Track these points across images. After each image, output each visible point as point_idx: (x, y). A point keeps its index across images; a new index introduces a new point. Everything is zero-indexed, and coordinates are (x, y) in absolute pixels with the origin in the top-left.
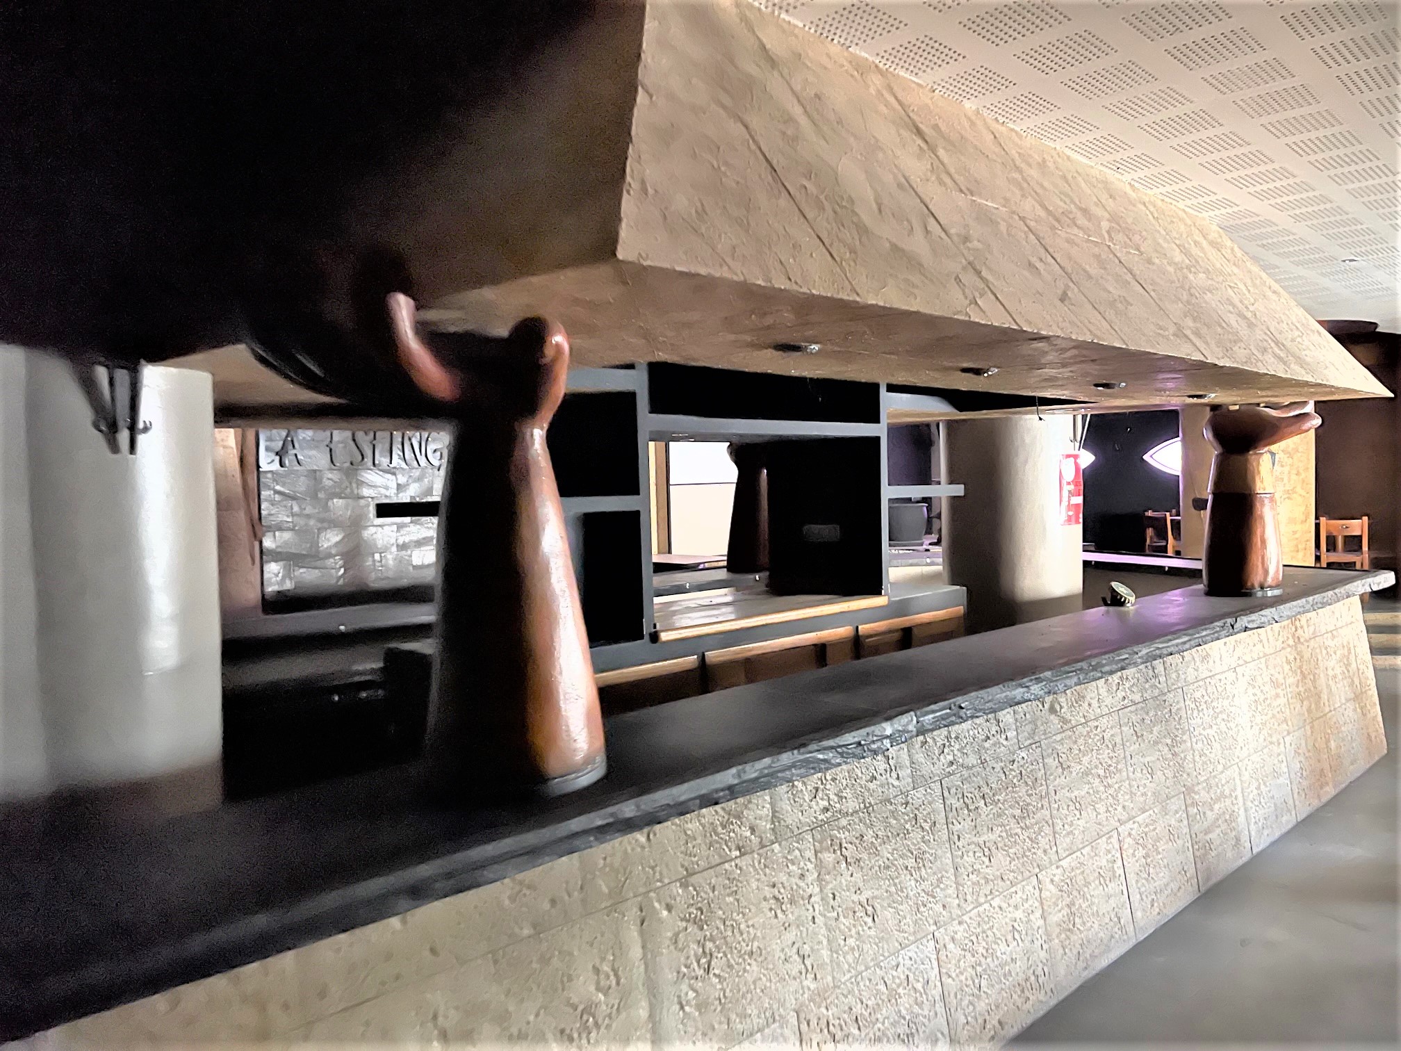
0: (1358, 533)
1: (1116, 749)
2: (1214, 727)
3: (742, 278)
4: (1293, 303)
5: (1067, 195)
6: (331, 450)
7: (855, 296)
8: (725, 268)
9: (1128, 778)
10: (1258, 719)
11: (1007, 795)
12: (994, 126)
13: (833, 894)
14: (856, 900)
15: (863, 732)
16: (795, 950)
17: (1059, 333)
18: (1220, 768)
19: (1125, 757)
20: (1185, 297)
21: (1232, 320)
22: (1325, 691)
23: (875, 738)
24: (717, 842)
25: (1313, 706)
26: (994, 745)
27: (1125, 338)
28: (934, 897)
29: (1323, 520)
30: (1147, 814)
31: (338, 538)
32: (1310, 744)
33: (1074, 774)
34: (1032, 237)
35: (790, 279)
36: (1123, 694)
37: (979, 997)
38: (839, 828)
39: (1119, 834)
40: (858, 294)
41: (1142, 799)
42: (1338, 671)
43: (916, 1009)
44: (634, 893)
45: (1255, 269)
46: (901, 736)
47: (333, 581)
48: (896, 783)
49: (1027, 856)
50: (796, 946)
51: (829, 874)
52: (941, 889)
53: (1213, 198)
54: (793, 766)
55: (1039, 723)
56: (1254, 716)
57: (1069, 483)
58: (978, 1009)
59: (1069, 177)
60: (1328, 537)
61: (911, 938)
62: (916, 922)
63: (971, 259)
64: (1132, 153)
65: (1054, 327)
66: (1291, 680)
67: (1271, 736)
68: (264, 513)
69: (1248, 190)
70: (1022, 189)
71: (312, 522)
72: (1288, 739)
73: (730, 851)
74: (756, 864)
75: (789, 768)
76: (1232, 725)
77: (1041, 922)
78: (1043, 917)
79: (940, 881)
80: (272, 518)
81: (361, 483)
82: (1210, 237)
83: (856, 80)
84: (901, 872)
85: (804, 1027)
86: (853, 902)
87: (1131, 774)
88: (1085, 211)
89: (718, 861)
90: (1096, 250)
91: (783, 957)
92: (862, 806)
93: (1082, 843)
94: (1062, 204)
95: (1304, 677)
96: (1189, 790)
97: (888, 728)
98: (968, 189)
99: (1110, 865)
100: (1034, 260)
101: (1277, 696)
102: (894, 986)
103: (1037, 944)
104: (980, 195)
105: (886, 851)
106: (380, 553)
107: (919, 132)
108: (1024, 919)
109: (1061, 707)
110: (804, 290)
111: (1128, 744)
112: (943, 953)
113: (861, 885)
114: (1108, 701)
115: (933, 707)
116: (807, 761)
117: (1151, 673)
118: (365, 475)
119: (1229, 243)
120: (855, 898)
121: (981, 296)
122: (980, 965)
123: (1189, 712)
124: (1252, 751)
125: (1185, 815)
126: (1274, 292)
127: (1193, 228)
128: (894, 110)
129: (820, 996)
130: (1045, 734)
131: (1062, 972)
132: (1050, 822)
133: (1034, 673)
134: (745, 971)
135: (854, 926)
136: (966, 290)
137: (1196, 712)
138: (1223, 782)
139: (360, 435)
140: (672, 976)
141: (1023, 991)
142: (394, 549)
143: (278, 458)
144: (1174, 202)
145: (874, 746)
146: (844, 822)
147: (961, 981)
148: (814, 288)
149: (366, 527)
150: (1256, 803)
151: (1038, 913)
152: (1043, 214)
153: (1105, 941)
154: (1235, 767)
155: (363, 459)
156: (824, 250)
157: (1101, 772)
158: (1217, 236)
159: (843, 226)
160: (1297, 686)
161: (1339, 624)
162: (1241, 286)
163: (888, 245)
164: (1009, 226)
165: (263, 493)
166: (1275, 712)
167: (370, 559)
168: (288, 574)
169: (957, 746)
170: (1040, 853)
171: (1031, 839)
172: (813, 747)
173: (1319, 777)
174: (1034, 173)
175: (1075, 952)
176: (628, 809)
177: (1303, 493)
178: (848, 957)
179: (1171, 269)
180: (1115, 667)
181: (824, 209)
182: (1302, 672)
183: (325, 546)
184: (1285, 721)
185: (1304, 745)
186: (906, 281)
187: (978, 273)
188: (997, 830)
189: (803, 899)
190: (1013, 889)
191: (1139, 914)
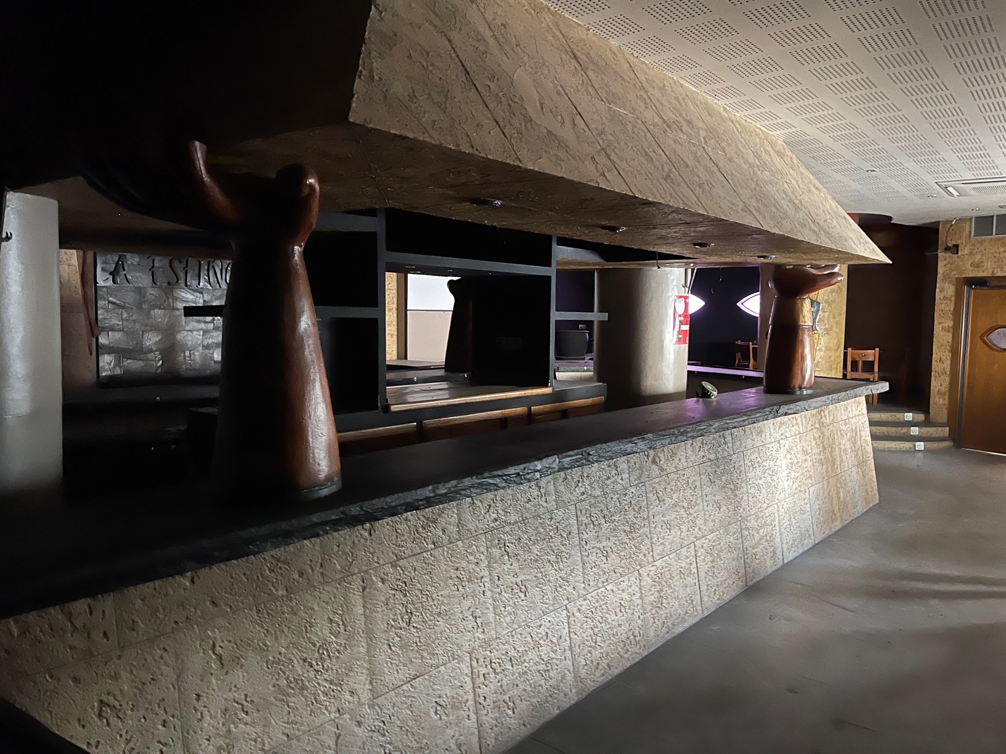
0: (871, 359)
1: (696, 490)
2: (763, 479)
3: (438, 143)
4: (829, 197)
5: (678, 111)
6: (153, 272)
7: (518, 162)
8: (427, 135)
9: (703, 509)
10: (793, 475)
11: (620, 516)
12: (631, 58)
13: (498, 577)
14: (514, 581)
15: (522, 466)
16: (470, 613)
17: (662, 201)
18: (765, 506)
19: (702, 496)
20: (753, 185)
21: (784, 203)
22: (838, 459)
23: (529, 471)
24: (419, 539)
25: (830, 468)
26: (613, 483)
27: (708, 209)
28: (568, 582)
29: (849, 349)
30: (715, 534)
31: (157, 339)
32: (826, 495)
33: (667, 505)
34: (648, 135)
35: (473, 147)
36: (703, 453)
37: (595, 648)
38: (504, 533)
39: (695, 546)
40: (520, 161)
41: (712, 524)
42: (848, 447)
43: (552, 655)
44: (359, 570)
45: (805, 172)
46: (547, 471)
47: (153, 371)
48: (545, 504)
49: (632, 558)
50: (471, 610)
51: (495, 563)
52: (573, 577)
53: (779, 121)
54: (472, 486)
55: (645, 470)
56: (789, 473)
57: (680, 316)
58: (594, 656)
59: (680, 98)
60: (852, 362)
61: (551, 608)
62: (554, 598)
63: (604, 146)
64: (723, 85)
65: (658, 196)
66: (816, 451)
67: (800, 486)
68: (100, 317)
69: (802, 117)
70: (646, 103)
71: (137, 326)
72: (811, 489)
73: (427, 544)
74: (446, 554)
75: (469, 488)
76: (774, 478)
77: (639, 601)
78: (641, 598)
79: (572, 571)
80: (106, 321)
81: (176, 299)
82: (776, 149)
83: (533, 17)
84: (545, 564)
85: (475, 663)
86: (512, 583)
87: (705, 507)
88: (689, 122)
89: (419, 551)
90: (693, 149)
91: (461, 617)
92: (521, 519)
93: (670, 551)
94: (673, 116)
95: (824, 448)
96: (744, 519)
97: (539, 465)
98: (607, 99)
99: (688, 566)
100: (649, 151)
101: (806, 460)
102: (537, 639)
103: (636, 615)
104: (615, 103)
105: (535, 550)
106: (190, 351)
107: (575, 57)
108: (628, 599)
109: (660, 461)
110: (482, 155)
111: (704, 487)
112: (572, 618)
113: (518, 571)
114: (692, 458)
115: (571, 453)
116: (481, 484)
117: (722, 441)
118: (179, 292)
119: (790, 153)
120: (514, 580)
121: (609, 171)
122: (597, 627)
123: (747, 468)
124: (787, 496)
125: (739, 535)
126: (817, 189)
127: (765, 141)
128: (558, 40)
129: (487, 644)
130: (648, 477)
131: (652, 634)
132: (649, 536)
133: (641, 434)
134: (435, 625)
135: (512, 598)
136: (599, 166)
137: (751, 468)
138: (767, 515)
139: (176, 263)
140: (384, 626)
141: (625, 646)
142: (200, 348)
143: (111, 277)
144: (754, 123)
145: (528, 477)
146: (507, 529)
147: (583, 637)
148: (490, 155)
149: (179, 331)
150: (788, 530)
151: (638, 595)
152: (660, 122)
153: (682, 616)
154: (775, 505)
155: (178, 281)
156: (499, 129)
157: (685, 505)
158: (781, 148)
159: (514, 115)
160: (820, 455)
161: (851, 416)
162: (794, 182)
163: (545, 131)
164: (634, 127)
165: (99, 302)
166: (804, 471)
167: (182, 355)
168: (118, 364)
169: (588, 482)
170: (641, 556)
171: (636, 547)
172: (487, 474)
173: (830, 515)
174: (656, 92)
175: (661, 621)
176: (355, 510)
177: (836, 330)
178: (506, 619)
179: (746, 167)
180: (695, 434)
181: (501, 102)
182: (823, 446)
183: (148, 344)
184: (810, 477)
185: (822, 493)
186: (556, 155)
187: (608, 157)
188: (613, 539)
189: (477, 579)
190: (622, 579)
191: (705, 599)
